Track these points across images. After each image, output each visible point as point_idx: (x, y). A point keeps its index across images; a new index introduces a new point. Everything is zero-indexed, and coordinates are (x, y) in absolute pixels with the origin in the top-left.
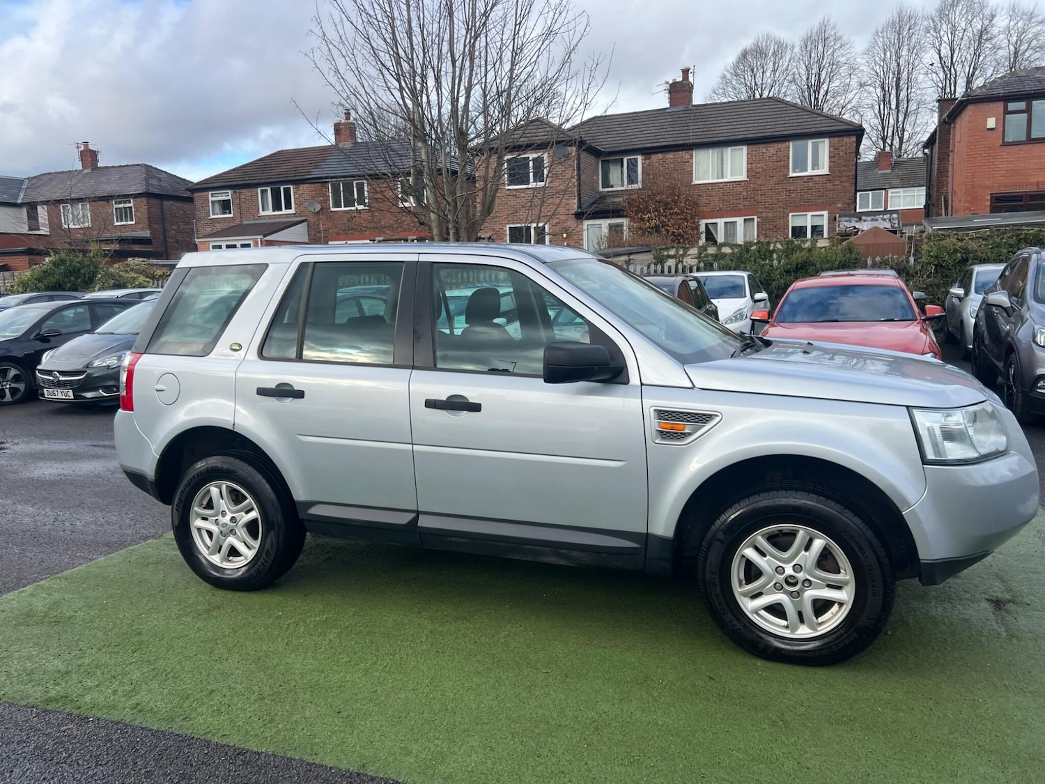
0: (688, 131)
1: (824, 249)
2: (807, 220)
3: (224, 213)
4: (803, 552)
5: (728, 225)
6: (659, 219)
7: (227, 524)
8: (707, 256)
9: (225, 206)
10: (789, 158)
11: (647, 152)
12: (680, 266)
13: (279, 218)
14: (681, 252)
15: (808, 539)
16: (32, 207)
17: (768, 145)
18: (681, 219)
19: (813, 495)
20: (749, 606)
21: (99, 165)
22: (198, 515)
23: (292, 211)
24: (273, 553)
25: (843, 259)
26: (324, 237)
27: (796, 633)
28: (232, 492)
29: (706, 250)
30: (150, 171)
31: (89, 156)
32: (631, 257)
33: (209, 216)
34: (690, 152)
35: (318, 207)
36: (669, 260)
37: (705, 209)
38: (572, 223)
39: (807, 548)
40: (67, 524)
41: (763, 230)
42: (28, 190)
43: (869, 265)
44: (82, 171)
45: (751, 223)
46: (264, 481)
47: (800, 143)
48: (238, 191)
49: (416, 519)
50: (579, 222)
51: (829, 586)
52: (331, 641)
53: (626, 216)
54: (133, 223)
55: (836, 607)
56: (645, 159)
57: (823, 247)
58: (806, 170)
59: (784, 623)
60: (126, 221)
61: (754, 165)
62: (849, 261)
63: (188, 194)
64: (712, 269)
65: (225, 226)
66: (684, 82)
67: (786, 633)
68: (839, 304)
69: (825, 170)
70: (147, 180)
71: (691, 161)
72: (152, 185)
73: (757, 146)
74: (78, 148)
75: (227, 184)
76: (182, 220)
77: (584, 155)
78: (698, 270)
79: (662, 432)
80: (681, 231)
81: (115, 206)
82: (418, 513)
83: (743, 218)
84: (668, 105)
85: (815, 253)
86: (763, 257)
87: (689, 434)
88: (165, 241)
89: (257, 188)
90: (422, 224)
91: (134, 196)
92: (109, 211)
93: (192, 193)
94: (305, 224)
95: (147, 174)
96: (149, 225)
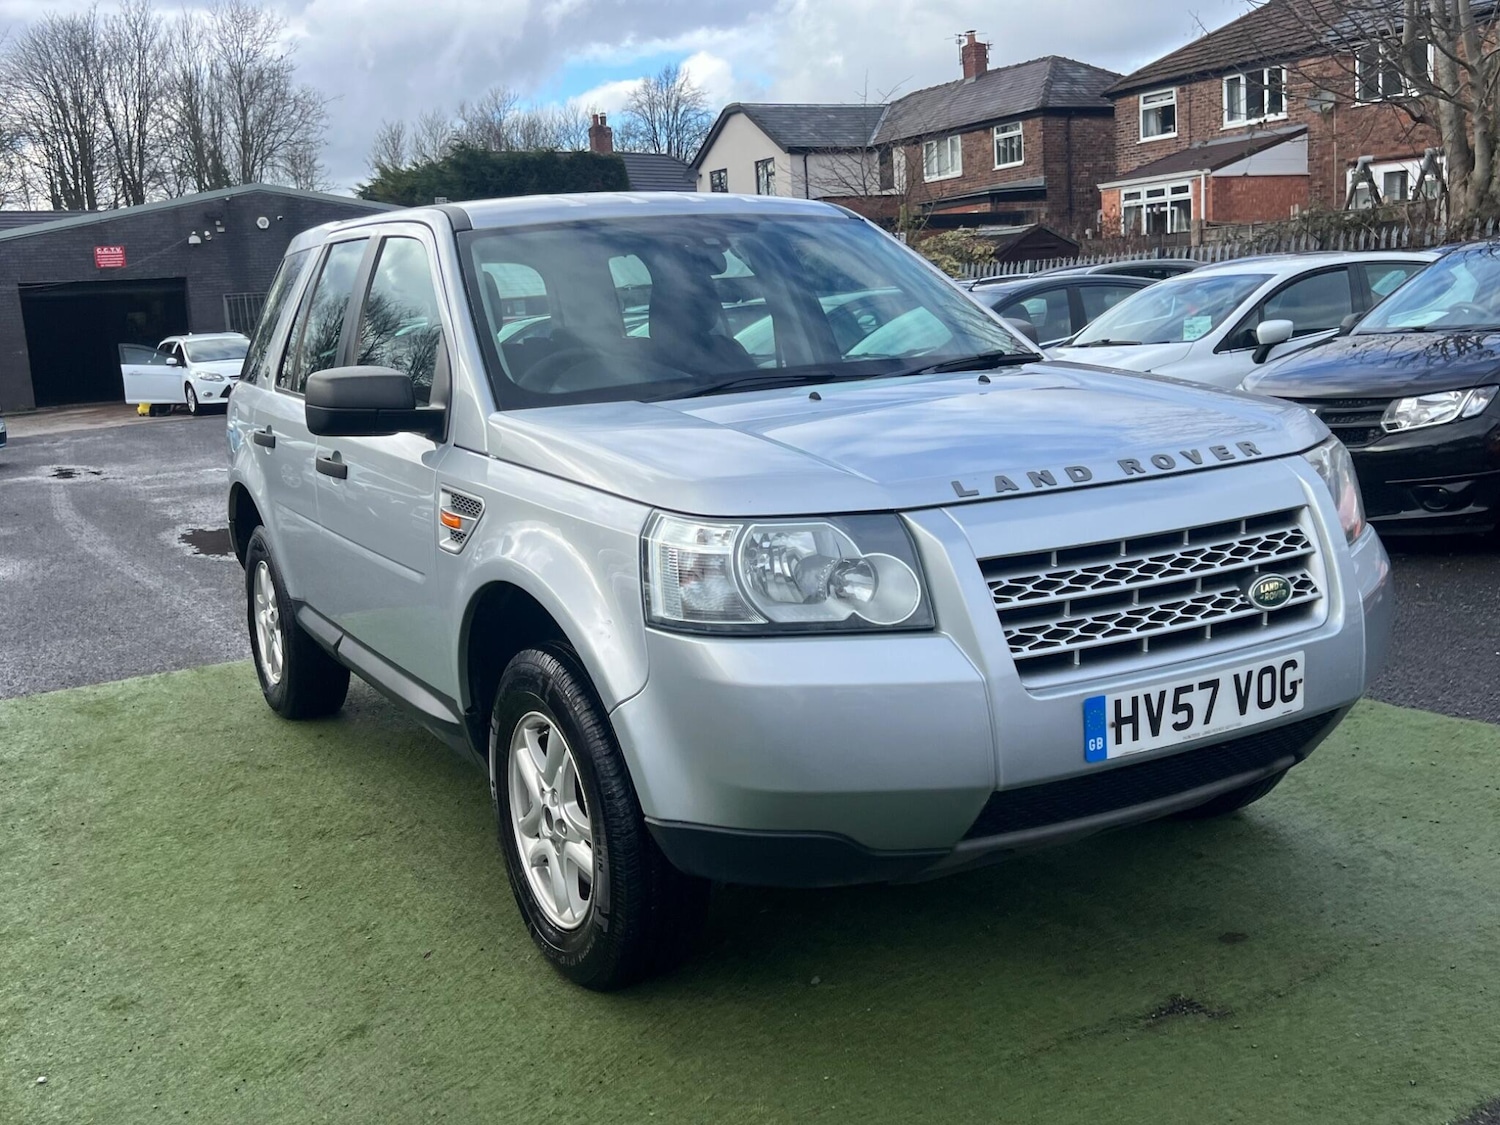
3: (1164, 131)
9: (1166, 117)
13: (1256, 130)
16: (885, 151)
21: (990, 67)
23: (1282, 116)
26: (1339, 161)
27: (562, 919)
30: (1057, 64)
31: (974, 54)
33: (1138, 139)
35: (1330, 103)
42: (886, 124)
44: (963, 81)
48: (1187, 87)
54: (1021, 163)
60: (1012, 160)
63: (1109, 103)
65: (1163, 153)
70: (1049, 84)
72: (1057, 93)
74: (960, 42)
75: (1170, 76)
76: (1102, 152)
81: (996, 137)
82: (345, 633)
88: (1070, 191)
89: (1221, 77)
91: (1024, 116)
92: (988, 146)
93: (1113, 100)
94: (1305, 136)
95: (1053, 74)
96: (1044, 165)
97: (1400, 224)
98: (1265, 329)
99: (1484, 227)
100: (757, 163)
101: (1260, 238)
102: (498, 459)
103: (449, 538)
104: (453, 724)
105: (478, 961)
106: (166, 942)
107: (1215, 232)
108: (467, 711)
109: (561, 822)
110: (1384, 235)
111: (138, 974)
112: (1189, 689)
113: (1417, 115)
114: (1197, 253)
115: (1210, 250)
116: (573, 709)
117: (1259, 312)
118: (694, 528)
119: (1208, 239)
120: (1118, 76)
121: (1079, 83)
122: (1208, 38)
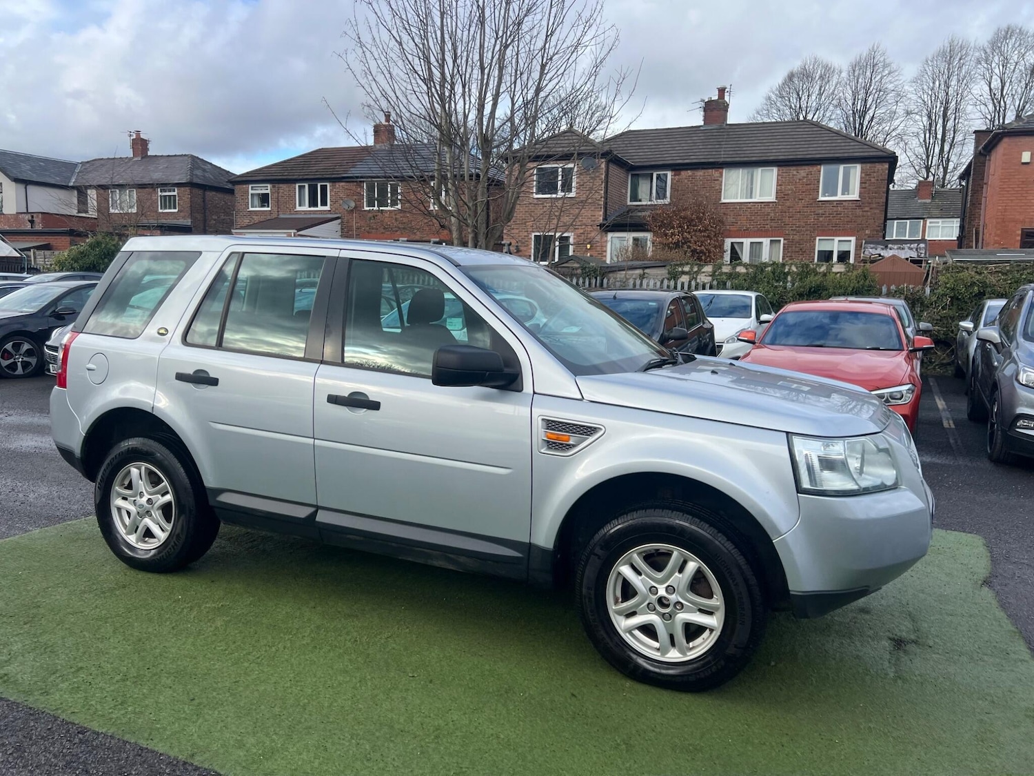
0: (719, 150)
1: (839, 275)
2: (835, 245)
3: (263, 206)
4: (677, 574)
5: (755, 244)
6: (682, 235)
7: (143, 506)
8: (721, 274)
9: (264, 199)
10: (819, 182)
11: (677, 168)
12: (693, 283)
13: (314, 214)
14: (696, 269)
15: (682, 560)
16: (81, 191)
17: (799, 168)
18: (704, 236)
19: (688, 516)
20: (622, 624)
21: (149, 153)
22: (119, 494)
23: (327, 208)
24: (183, 537)
25: (857, 285)
26: (356, 235)
27: (666, 656)
28: (150, 474)
29: (720, 268)
30: (196, 162)
31: (140, 144)
32: (646, 271)
33: (248, 208)
34: (721, 170)
35: (353, 205)
36: (683, 276)
37: (733, 228)
38: (595, 234)
39: (681, 570)
40: (21, 495)
41: (788, 252)
42: (80, 174)
43: (883, 294)
44: (133, 158)
45: (777, 244)
46: (179, 465)
47: (832, 167)
48: (277, 185)
49: (314, 514)
50: (604, 233)
51: (701, 611)
52: (216, 628)
53: (651, 231)
54: (176, 211)
55: (707, 633)
56: (675, 175)
57: (838, 273)
58: (836, 195)
59: (656, 645)
60: (170, 208)
61: (783, 187)
62: (863, 288)
63: (229, 186)
64: (725, 288)
65: (262, 218)
66: (720, 101)
67: (656, 655)
68: (840, 329)
69: (854, 196)
70: (192, 170)
71: (720, 179)
72: (196, 175)
73: (788, 168)
74: (130, 136)
75: (266, 178)
76: (222, 211)
77: (613, 167)
78: (711, 288)
79: (548, 442)
80: (703, 248)
81: (160, 194)
82: (318, 508)
83: (769, 239)
84: (702, 123)
85: (829, 277)
86: (777, 278)
87: (574, 446)
89: (295, 183)
90: (442, 227)
91: (179, 185)
92: (154, 198)
93: (234, 185)
94: (339, 221)
95: (192, 164)
96: (191, 214)
108: (556, 548)
109: (679, 602)
121: (207, 172)
122: (285, 162)
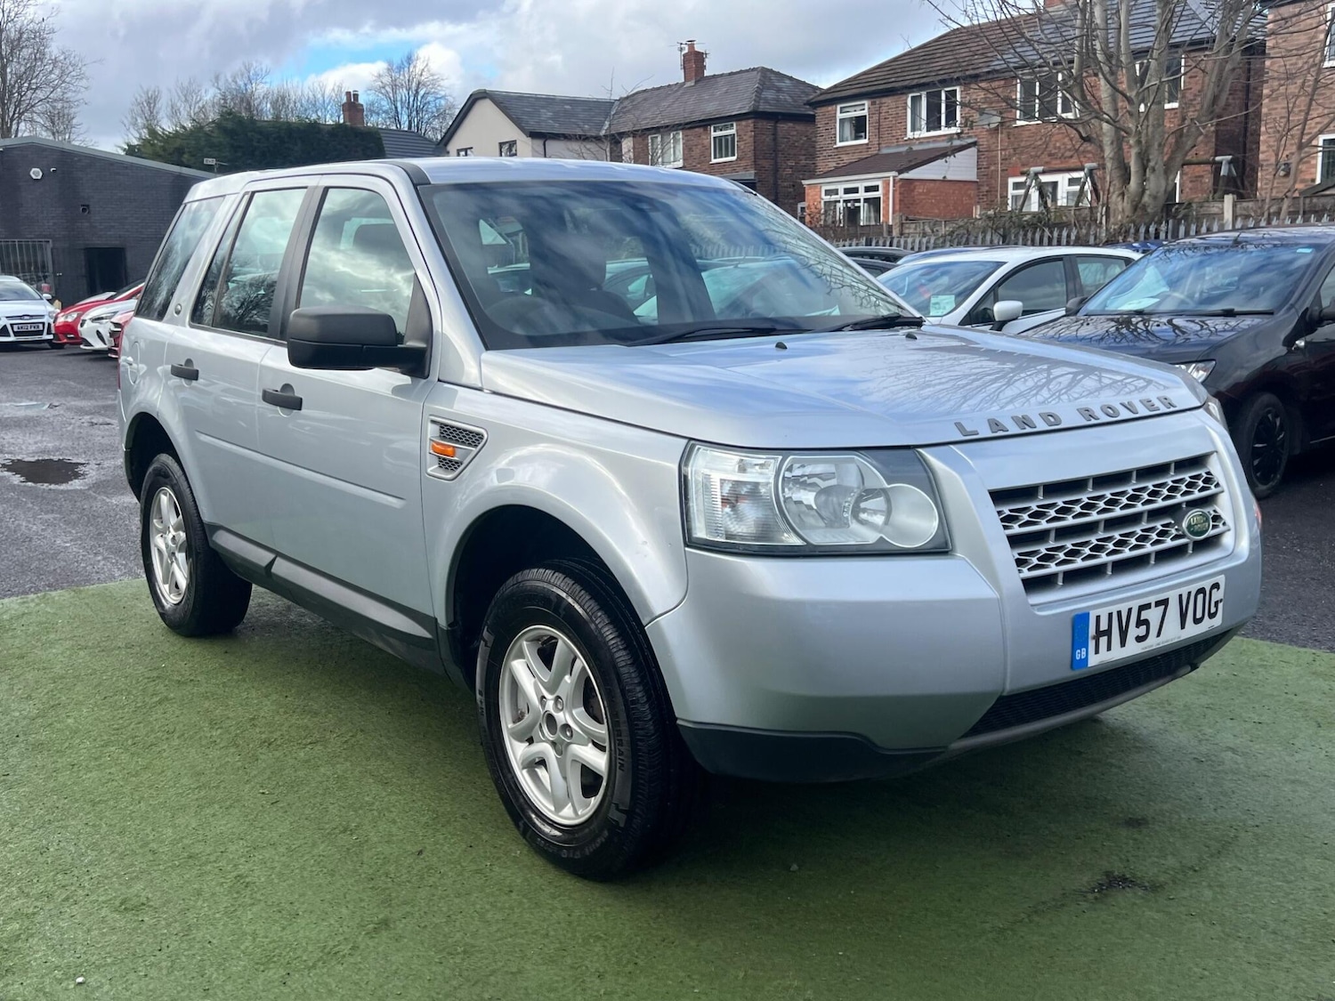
3: (857, 138)
7: (171, 545)
9: (859, 126)
13: (934, 141)
16: (615, 140)
20: (517, 752)
21: (706, 73)
22: (155, 528)
23: (956, 129)
26: (1002, 170)
27: (560, 813)
30: (767, 77)
31: (694, 61)
33: (835, 143)
35: (997, 120)
42: (616, 117)
44: (684, 83)
48: (878, 101)
49: (272, 563)
54: (734, 158)
60: (727, 156)
63: (810, 110)
65: (855, 157)
70: (759, 91)
72: (766, 99)
74: (681, 49)
75: (865, 90)
76: (803, 152)
81: (714, 134)
82: (278, 554)
87: (459, 463)
88: (776, 184)
89: (906, 94)
91: (738, 118)
92: (706, 142)
93: (815, 108)
94: (973, 150)
95: (762, 83)
96: (755, 161)
97: (1067, 225)
98: (1000, 308)
99: (1137, 231)
100: (501, 145)
101: (953, 232)
102: (494, 393)
103: (437, 466)
104: (427, 639)
105: (471, 857)
106: (154, 846)
107: (913, 226)
108: (449, 625)
109: (566, 727)
110: (1056, 234)
111: (137, 877)
112: (1147, 606)
113: (1084, 135)
114: (899, 242)
115: (910, 240)
116: (594, 622)
117: (993, 294)
118: (733, 458)
119: (907, 231)
120: (816, 88)
121: (784, 92)
122: (895, 60)
